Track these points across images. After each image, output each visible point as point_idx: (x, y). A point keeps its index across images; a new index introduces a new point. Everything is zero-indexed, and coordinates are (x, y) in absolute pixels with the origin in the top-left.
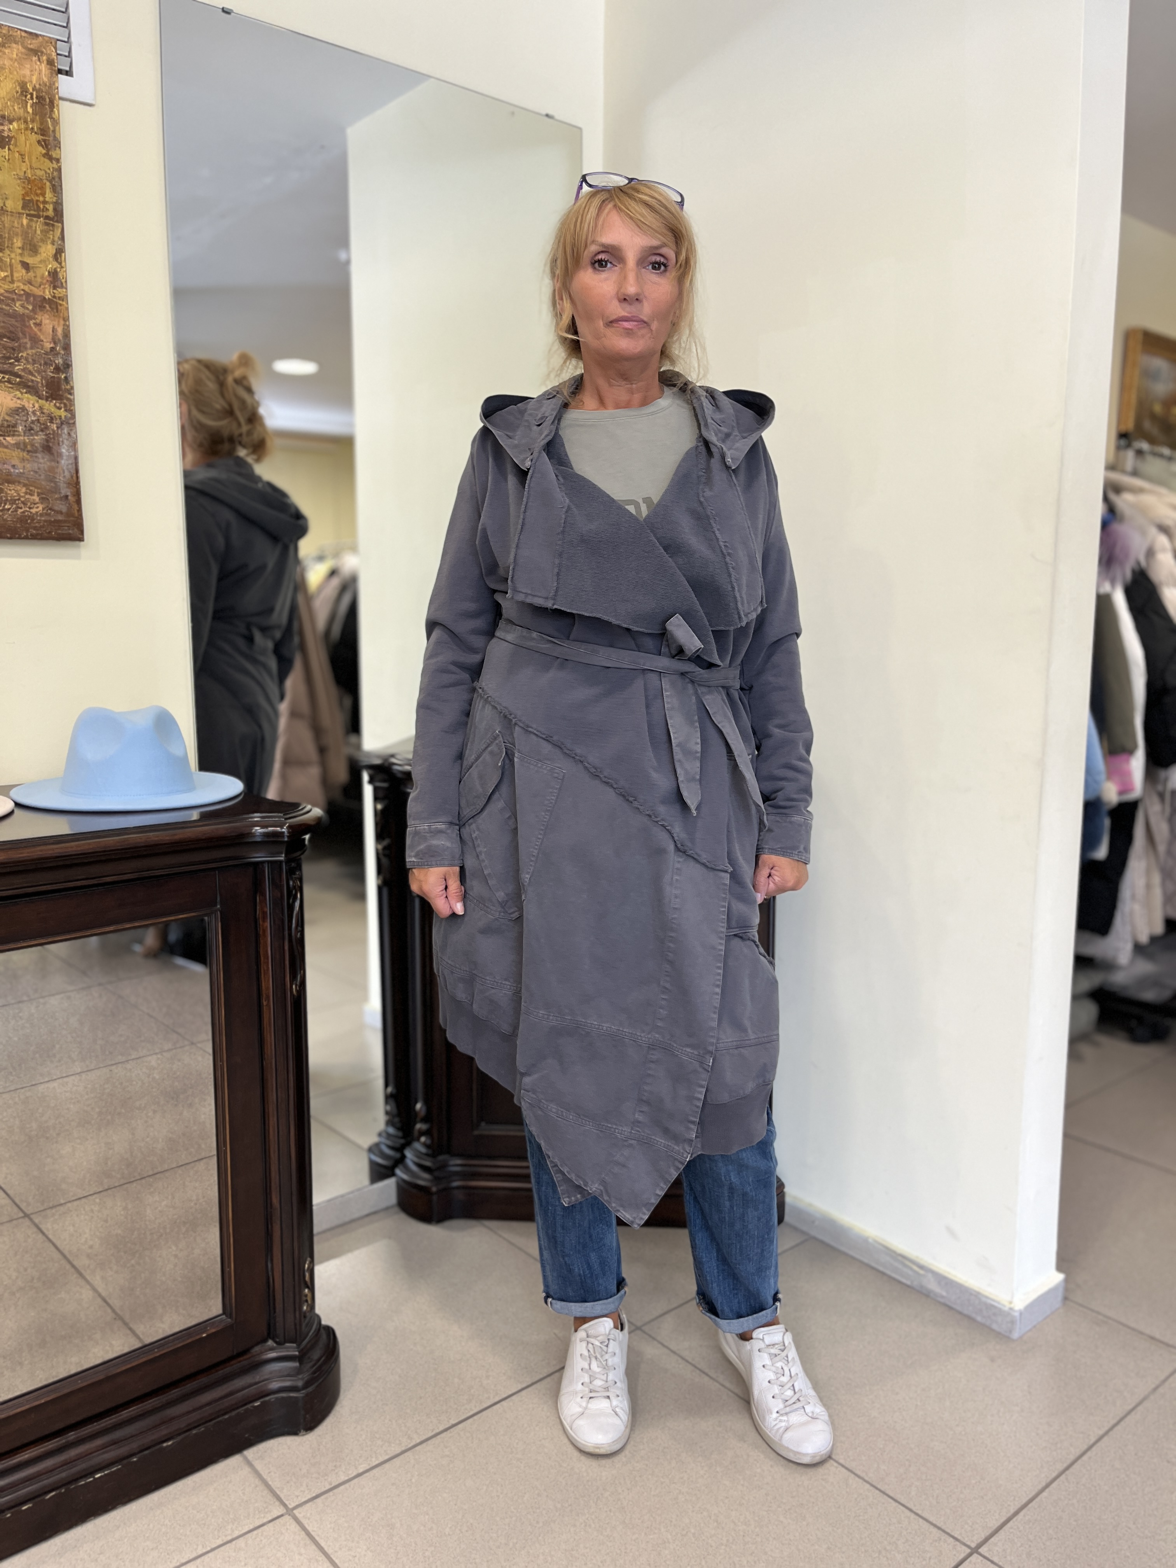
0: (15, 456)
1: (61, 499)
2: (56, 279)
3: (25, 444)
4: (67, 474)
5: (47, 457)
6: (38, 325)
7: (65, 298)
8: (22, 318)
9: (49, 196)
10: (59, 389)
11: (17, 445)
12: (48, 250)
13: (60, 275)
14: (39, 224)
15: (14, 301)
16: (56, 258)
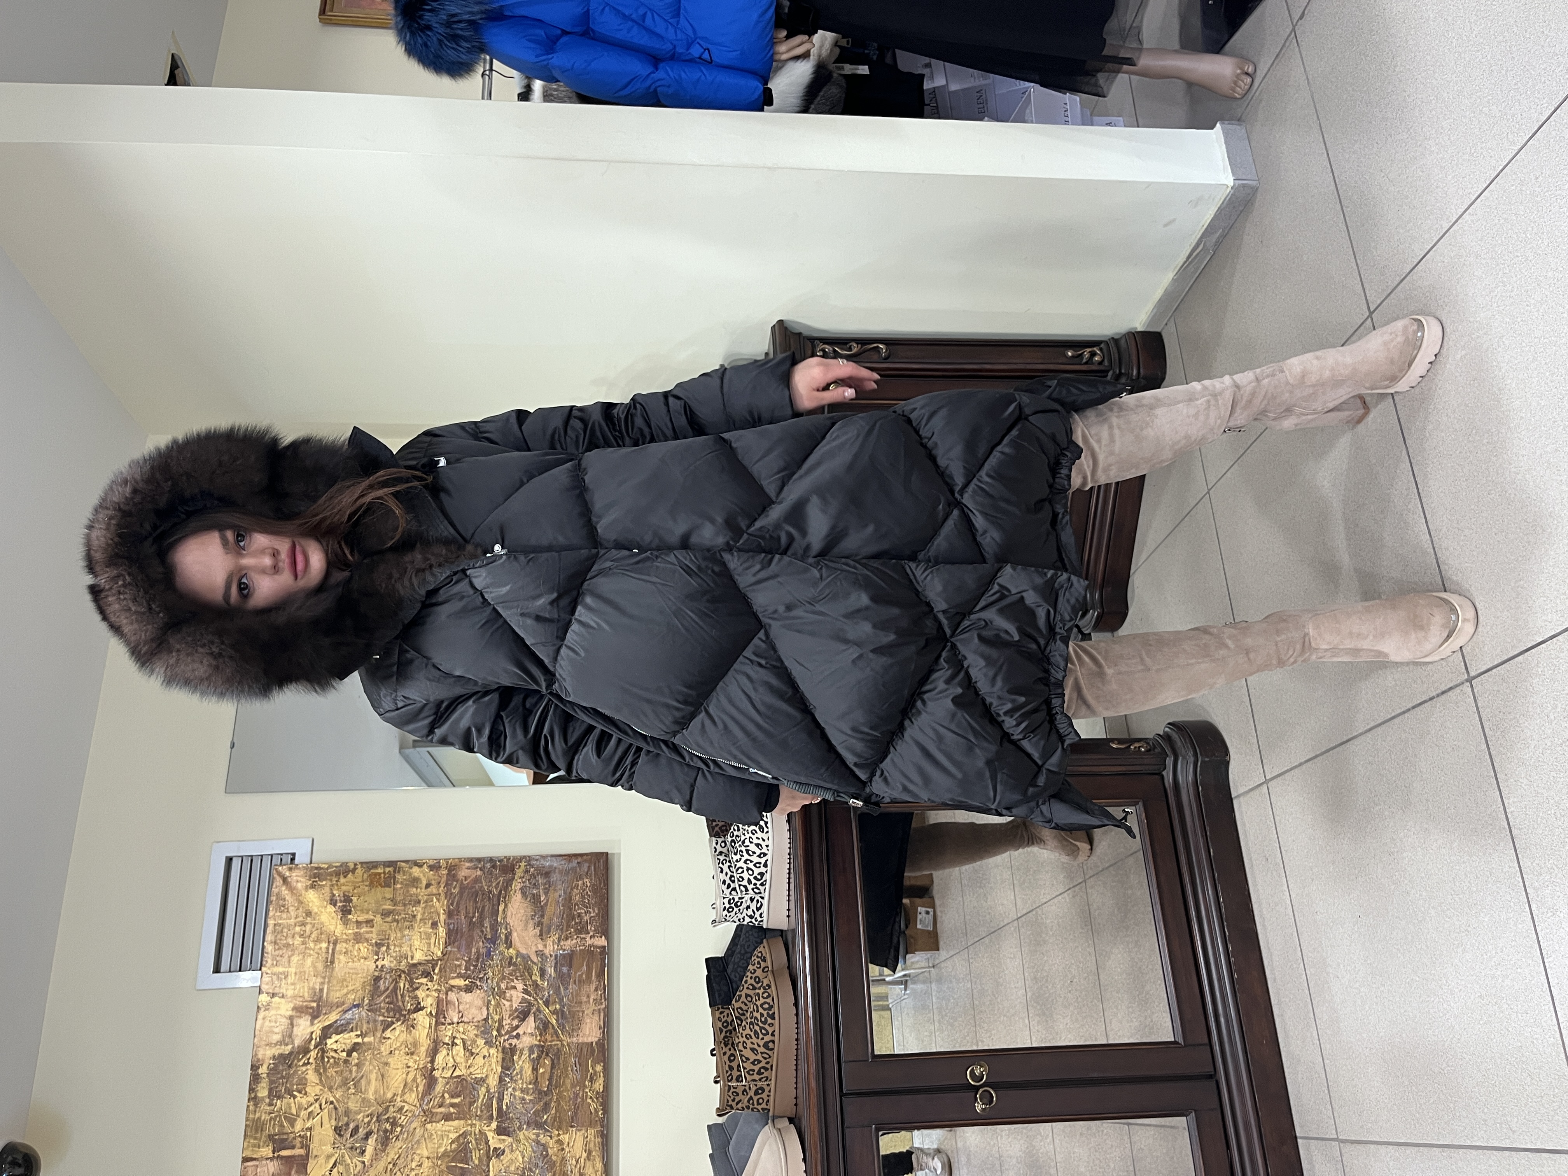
0: (553, 895)
1: (580, 867)
2: (435, 867)
3: (545, 889)
4: (563, 862)
5: (552, 875)
6: (466, 877)
7: (447, 860)
8: (463, 889)
9: (380, 870)
10: (506, 866)
11: (546, 894)
12: (416, 871)
13: (431, 863)
14: (399, 877)
15: (451, 894)
16: (421, 866)
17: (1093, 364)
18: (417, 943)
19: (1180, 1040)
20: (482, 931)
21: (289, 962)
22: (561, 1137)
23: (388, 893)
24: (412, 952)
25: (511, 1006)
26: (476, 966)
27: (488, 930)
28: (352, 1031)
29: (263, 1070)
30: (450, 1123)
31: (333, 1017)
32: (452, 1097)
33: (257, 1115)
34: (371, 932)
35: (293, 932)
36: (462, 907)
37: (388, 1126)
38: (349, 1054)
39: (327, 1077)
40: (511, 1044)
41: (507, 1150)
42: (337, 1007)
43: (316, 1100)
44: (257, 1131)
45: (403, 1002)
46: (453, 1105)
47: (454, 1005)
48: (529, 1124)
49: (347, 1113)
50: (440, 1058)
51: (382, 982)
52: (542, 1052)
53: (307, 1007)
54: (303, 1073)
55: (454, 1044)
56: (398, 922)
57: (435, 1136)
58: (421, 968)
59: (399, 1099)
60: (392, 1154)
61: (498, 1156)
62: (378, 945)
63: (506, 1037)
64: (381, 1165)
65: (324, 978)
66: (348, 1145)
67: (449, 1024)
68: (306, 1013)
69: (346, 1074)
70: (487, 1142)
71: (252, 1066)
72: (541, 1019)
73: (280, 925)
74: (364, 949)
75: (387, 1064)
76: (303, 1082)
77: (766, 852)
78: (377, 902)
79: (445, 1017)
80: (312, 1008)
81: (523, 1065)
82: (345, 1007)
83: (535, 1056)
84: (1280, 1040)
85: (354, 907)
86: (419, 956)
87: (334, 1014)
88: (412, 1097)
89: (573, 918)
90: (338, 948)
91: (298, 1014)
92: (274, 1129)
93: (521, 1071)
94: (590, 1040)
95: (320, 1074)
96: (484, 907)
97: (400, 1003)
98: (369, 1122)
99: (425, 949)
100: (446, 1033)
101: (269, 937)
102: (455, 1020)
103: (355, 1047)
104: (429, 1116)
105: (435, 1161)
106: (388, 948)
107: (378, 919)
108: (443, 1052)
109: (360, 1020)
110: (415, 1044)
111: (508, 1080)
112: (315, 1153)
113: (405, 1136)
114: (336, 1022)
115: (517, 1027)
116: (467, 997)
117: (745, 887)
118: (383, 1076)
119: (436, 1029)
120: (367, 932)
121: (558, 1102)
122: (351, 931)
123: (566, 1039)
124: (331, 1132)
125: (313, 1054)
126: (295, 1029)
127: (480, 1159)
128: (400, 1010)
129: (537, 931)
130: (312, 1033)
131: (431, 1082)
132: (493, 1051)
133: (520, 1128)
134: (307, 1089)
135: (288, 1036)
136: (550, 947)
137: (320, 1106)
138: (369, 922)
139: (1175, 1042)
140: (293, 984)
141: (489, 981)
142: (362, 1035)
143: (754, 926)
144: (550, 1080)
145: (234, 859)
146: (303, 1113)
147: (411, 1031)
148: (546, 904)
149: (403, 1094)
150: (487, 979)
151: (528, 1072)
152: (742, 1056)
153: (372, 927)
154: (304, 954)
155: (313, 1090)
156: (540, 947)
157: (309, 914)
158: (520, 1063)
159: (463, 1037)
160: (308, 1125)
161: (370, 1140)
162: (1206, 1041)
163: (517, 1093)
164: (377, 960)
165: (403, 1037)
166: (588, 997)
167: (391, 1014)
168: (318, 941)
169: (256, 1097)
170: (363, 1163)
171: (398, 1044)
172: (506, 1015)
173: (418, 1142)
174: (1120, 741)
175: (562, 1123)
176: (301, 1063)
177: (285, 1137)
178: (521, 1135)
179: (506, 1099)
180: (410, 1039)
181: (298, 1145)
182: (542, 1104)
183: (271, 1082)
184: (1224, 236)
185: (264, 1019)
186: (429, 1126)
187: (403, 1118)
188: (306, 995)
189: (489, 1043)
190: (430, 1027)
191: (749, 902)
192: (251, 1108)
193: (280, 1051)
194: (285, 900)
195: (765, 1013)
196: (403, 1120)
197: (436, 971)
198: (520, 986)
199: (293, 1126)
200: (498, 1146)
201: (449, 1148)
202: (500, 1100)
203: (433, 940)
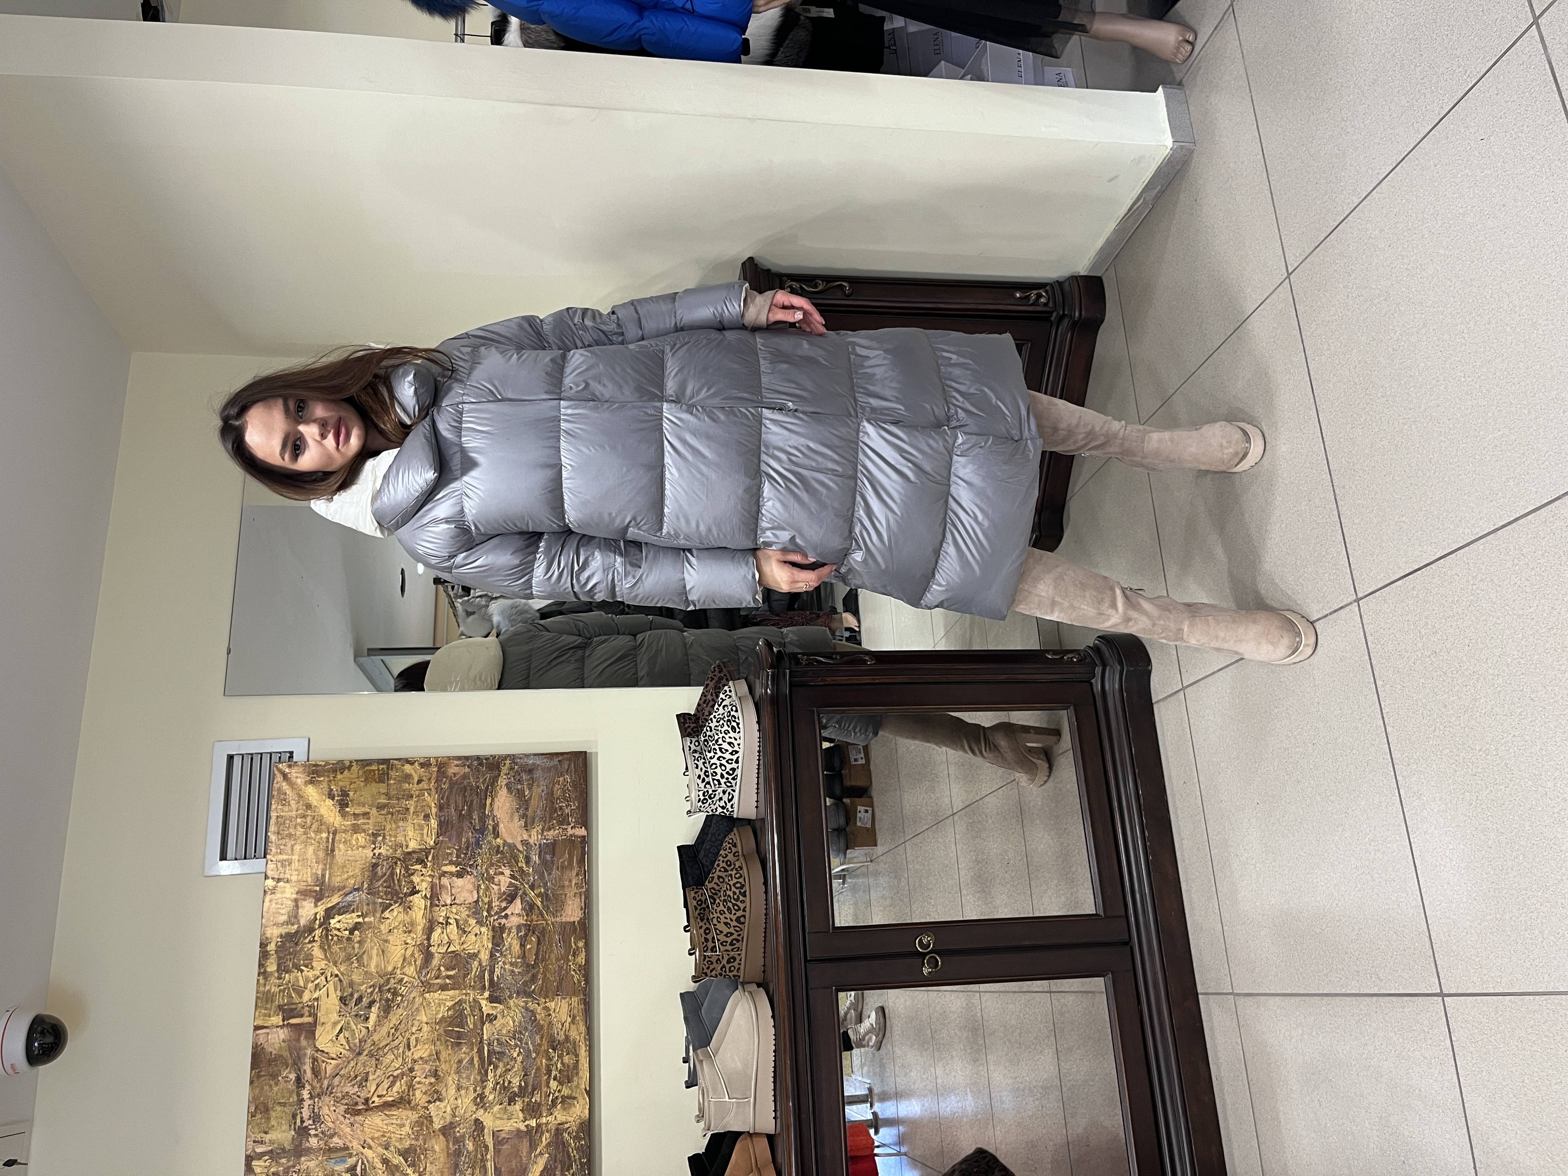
0: (537, 791)
1: (561, 765)
2: (425, 764)
3: (528, 784)
4: (545, 760)
5: (535, 772)
6: (455, 774)
7: (436, 758)
8: (452, 785)
9: (374, 767)
10: (492, 764)
11: (530, 789)
12: (408, 768)
13: (422, 761)
14: (393, 774)
15: (442, 789)
16: (412, 763)
17: (1038, 305)
18: (411, 834)
19: (1101, 913)
20: (471, 823)
21: (292, 850)
22: (548, 1004)
23: (383, 788)
24: (406, 841)
25: (500, 889)
26: (466, 854)
27: (477, 821)
28: (353, 912)
29: (271, 947)
30: (446, 993)
31: (335, 900)
32: (447, 969)
33: (268, 988)
34: (368, 823)
35: (294, 823)
36: (452, 801)
37: (389, 996)
38: (352, 932)
39: (332, 953)
40: (500, 924)
41: (499, 1016)
42: (339, 891)
43: (322, 974)
44: (267, 1002)
45: (400, 886)
46: (449, 977)
47: (447, 888)
48: (518, 993)
49: (351, 984)
50: (435, 936)
51: (379, 868)
52: (529, 930)
53: (311, 891)
54: (309, 950)
55: (448, 923)
56: (392, 814)
57: (433, 1004)
58: (415, 856)
59: (398, 972)
60: (394, 1019)
61: (491, 1021)
62: (375, 835)
63: (496, 917)
64: (384, 1030)
65: (325, 865)
66: (354, 1013)
67: (443, 906)
68: (311, 896)
69: (350, 950)
70: (481, 1010)
71: (261, 944)
72: (526, 901)
73: (282, 817)
74: (361, 838)
75: (386, 941)
76: (309, 958)
77: (738, 750)
78: (373, 796)
79: (439, 900)
80: (316, 891)
81: (512, 941)
82: (347, 890)
83: (522, 933)
84: (1187, 912)
85: (351, 801)
86: (413, 845)
87: (336, 896)
88: (411, 970)
89: (556, 811)
90: (337, 838)
91: (303, 897)
92: (283, 999)
93: (510, 947)
94: (572, 920)
95: (325, 950)
96: (472, 801)
97: (397, 887)
98: (372, 993)
99: (419, 839)
100: (441, 914)
101: (273, 828)
102: (449, 902)
103: (357, 927)
104: (427, 987)
105: (434, 1026)
106: (384, 837)
107: (374, 811)
108: (439, 930)
109: (361, 902)
110: (413, 923)
111: (498, 955)
112: (322, 1020)
113: (405, 1005)
114: (338, 904)
115: (506, 908)
116: (459, 882)
117: (718, 781)
118: (383, 952)
119: (431, 911)
120: (364, 824)
121: (544, 974)
122: (349, 823)
123: (550, 919)
124: (337, 1002)
125: (318, 932)
126: (300, 910)
127: (474, 1024)
128: (397, 893)
129: (522, 823)
130: (316, 914)
131: (428, 957)
132: (484, 929)
133: (511, 997)
134: (314, 964)
135: (294, 916)
136: (534, 837)
137: (326, 978)
138: (366, 815)
139: (1096, 915)
140: (296, 870)
141: (479, 868)
142: (363, 916)
143: (725, 816)
144: (537, 954)
145: (235, 758)
146: (310, 985)
147: (407, 913)
148: (530, 798)
149: (403, 967)
150: (477, 865)
151: (516, 947)
152: (716, 929)
153: (369, 819)
154: (305, 843)
155: (319, 964)
156: (525, 837)
157: (309, 806)
158: (509, 940)
159: (456, 917)
160: (316, 995)
161: (373, 1009)
162: (1124, 914)
163: (507, 967)
164: (374, 849)
165: (401, 917)
166: (570, 881)
167: (389, 897)
168: (318, 831)
169: (265, 972)
170: (368, 1028)
171: (397, 924)
172: (495, 898)
173: (417, 1009)
174: (1055, 652)
175: (547, 993)
176: (307, 941)
177: (293, 1006)
178: (511, 1003)
179: (497, 971)
180: (407, 919)
181: (307, 1014)
182: (530, 975)
183: (279, 958)
184: (1162, 192)
185: (271, 901)
186: (427, 995)
187: (403, 988)
188: (309, 879)
189: (480, 923)
190: (425, 908)
191: (721, 794)
192: (262, 981)
193: (287, 930)
194: (285, 794)
195: (737, 891)
196: (403, 990)
197: (430, 859)
198: (507, 872)
199: (301, 997)
200: (491, 1012)
201: (446, 1014)
202: (492, 972)
203: (425, 831)
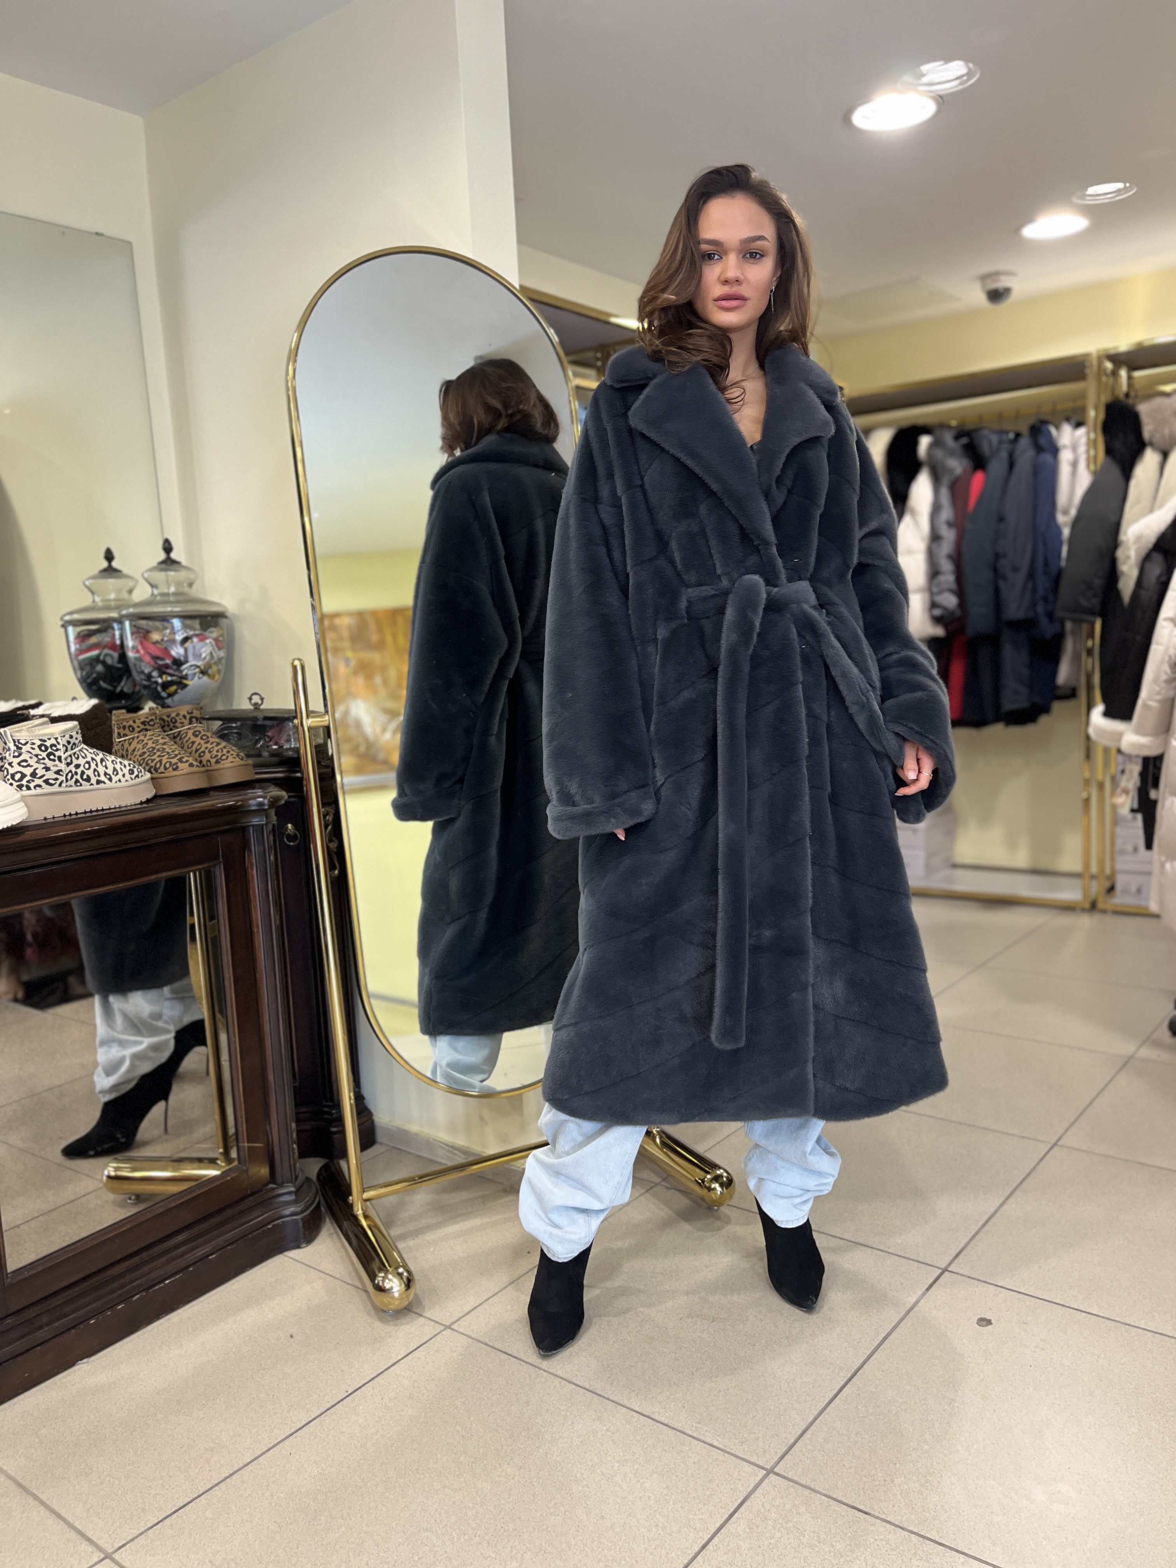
77: (114, 781)
